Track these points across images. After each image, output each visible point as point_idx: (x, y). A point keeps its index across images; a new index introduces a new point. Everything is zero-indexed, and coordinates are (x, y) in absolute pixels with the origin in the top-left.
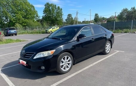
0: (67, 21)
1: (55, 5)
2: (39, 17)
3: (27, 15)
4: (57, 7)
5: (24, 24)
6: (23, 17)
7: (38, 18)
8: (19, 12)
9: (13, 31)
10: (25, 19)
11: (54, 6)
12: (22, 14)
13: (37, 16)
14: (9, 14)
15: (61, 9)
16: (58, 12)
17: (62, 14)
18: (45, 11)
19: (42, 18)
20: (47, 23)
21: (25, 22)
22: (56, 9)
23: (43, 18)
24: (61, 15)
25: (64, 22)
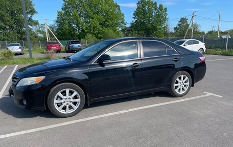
0: (178, 31)
1: (155, 3)
2: (125, 24)
3: (106, 21)
4: (158, 6)
5: (100, 35)
6: (100, 24)
7: (123, 25)
8: (96, 16)
9: (76, 46)
10: (102, 27)
11: (152, 4)
12: (99, 20)
13: (123, 22)
14: (82, 20)
15: (166, 9)
16: (158, 15)
17: (167, 17)
18: (136, 14)
19: (130, 25)
20: (138, 34)
21: (103, 32)
22: (156, 9)
23: (133, 26)
24: (165, 19)
25: (171, 33)
